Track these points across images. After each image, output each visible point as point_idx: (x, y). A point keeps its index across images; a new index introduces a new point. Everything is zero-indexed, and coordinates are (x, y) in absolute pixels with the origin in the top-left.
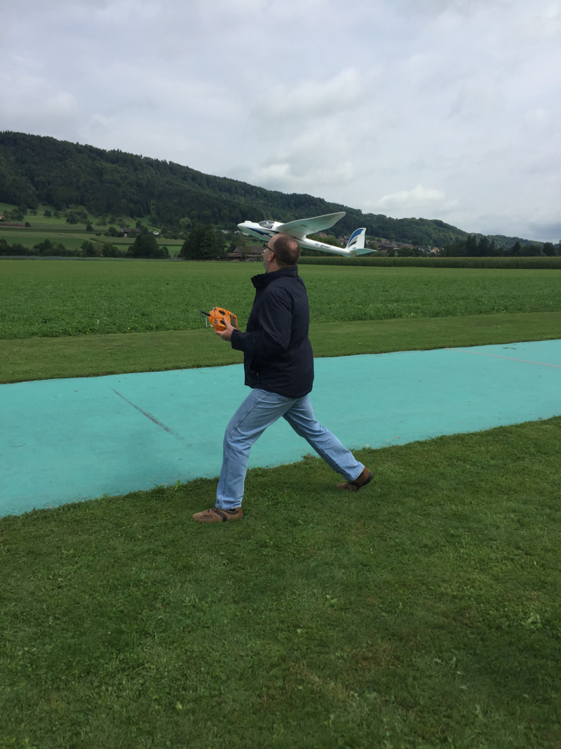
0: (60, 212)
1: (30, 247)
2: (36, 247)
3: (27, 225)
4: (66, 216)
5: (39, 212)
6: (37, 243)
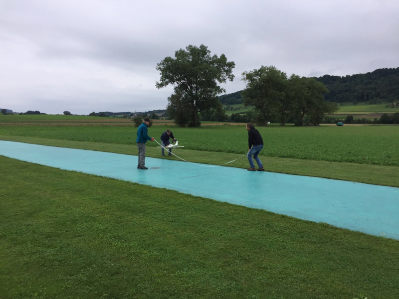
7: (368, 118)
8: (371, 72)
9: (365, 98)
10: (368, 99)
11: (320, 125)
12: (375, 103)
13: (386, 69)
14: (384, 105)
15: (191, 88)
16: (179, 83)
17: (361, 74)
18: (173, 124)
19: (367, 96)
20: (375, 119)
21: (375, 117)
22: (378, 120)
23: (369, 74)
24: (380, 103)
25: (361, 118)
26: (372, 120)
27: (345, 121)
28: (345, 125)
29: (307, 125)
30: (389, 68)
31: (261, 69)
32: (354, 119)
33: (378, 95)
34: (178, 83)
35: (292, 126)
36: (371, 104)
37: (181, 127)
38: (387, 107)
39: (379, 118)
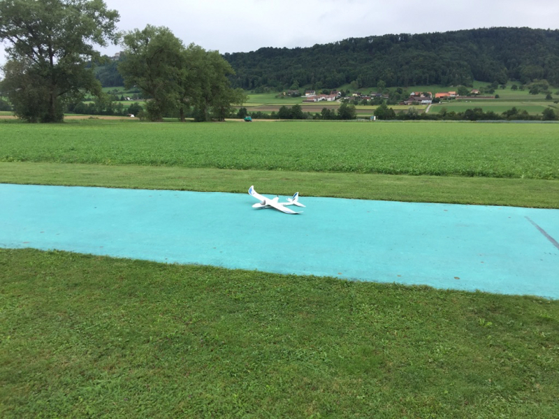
0: (525, 85)
1: (500, 113)
2: (504, 113)
3: (497, 97)
4: (529, 88)
5: (507, 87)
6: (506, 110)
7: (263, 111)
8: (254, 51)
9: (251, 84)
10: (253, 87)
11: (226, 119)
12: (262, 92)
13: (271, 48)
14: (273, 95)
15: (41, 51)
16: (15, 40)
17: (242, 53)
18: (12, 118)
19: (253, 82)
20: (273, 113)
21: (272, 110)
22: (276, 113)
23: (251, 52)
24: (268, 92)
25: (256, 111)
26: (270, 114)
27: (238, 114)
28: (253, 120)
29: (212, 120)
30: (274, 47)
31: (146, 29)
32: (248, 113)
33: (265, 82)
34: (12, 41)
35: (192, 121)
36: (258, 93)
37: (29, 122)
38: (276, 97)
39: (277, 111)
